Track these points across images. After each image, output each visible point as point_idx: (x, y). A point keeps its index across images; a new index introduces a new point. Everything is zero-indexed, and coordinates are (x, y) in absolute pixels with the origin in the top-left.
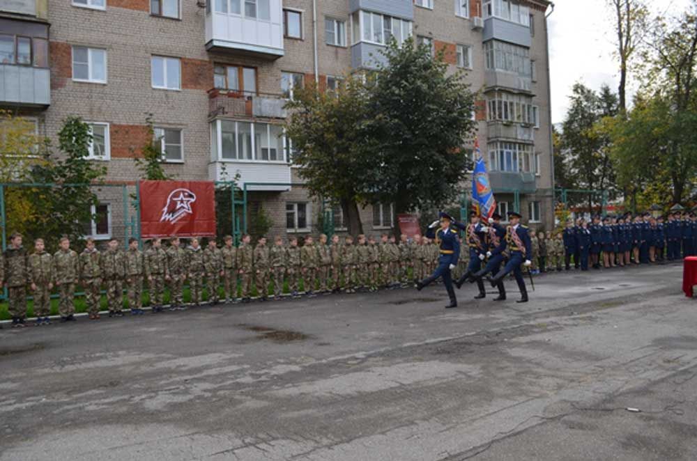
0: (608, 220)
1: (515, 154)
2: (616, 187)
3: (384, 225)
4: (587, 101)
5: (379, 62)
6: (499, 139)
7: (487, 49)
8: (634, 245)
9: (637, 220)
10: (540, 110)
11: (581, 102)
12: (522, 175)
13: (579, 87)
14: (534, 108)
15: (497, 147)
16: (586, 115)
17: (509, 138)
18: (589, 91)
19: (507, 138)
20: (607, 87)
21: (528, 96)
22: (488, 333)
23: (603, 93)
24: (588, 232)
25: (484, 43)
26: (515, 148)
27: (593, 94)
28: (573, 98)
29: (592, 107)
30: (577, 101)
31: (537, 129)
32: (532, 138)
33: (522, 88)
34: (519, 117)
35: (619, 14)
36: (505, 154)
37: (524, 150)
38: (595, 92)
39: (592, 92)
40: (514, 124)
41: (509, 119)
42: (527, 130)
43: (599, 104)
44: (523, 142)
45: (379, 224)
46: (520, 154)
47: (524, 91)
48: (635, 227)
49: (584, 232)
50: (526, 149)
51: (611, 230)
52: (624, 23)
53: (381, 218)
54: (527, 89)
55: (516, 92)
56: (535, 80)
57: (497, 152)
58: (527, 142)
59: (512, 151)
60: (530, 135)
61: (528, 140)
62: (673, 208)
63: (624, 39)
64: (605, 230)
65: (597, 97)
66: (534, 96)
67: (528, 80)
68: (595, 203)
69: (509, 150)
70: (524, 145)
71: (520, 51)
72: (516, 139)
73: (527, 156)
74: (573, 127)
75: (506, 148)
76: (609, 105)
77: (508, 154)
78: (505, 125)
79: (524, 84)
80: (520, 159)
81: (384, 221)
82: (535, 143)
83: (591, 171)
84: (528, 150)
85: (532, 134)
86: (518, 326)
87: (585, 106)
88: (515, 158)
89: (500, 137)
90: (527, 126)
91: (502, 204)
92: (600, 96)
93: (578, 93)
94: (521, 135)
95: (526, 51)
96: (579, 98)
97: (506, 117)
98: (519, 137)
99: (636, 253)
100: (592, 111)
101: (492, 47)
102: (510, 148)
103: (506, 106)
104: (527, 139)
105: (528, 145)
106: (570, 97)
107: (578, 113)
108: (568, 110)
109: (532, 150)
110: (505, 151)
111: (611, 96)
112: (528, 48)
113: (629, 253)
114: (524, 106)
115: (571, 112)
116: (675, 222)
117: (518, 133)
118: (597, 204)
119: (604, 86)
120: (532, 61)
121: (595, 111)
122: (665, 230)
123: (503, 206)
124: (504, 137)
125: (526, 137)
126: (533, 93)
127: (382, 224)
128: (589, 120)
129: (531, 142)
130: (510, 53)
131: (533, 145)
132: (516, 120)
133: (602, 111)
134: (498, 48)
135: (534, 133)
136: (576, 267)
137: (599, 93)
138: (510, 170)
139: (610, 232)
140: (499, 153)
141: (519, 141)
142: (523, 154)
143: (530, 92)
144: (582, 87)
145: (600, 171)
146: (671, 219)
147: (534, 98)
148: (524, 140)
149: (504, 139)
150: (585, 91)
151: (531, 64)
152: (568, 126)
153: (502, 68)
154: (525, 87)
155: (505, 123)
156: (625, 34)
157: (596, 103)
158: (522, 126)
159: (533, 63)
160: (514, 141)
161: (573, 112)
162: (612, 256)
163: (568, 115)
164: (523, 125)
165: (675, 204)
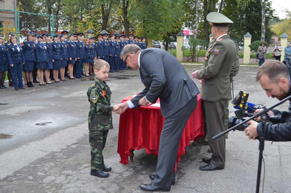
8: (69, 62)
9: (72, 39)
48: (70, 45)
51: (45, 47)
64: (39, 48)
99: (71, 69)
113: (64, 70)
116: (103, 42)
122: (96, 48)
136: (11, 84)
139: (45, 50)
146: (100, 39)
162: (48, 74)
165: (103, 30)
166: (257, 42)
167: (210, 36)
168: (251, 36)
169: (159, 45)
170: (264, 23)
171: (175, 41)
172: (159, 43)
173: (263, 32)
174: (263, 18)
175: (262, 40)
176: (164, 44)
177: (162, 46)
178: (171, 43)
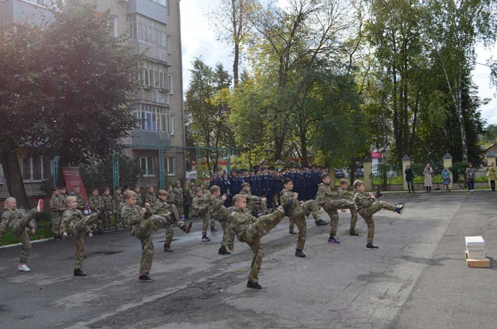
0: (241, 173)
1: (154, 116)
2: (227, 147)
3: (34, 179)
4: (205, 75)
5: (44, 16)
6: (141, 101)
7: (130, 21)
10: (173, 78)
11: (201, 75)
12: (160, 134)
13: (199, 64)
14: (170, 77)
15: (139, 109)
16: (204, 86)
17: (149, 101)
18: (207, 67)
19: (147, 101)
20: (221, 65)
21: (166, 66)
22: (198, 284)
23: (218, 69)
24: (229, 183)
25: (128, 15)
26: (154, 111)
27: (210, 70)
28: (194, 72)
29: (209, 80)
30: (197, 74)
31: (171, 95)
32: (168, 103)
33: (160, 59)
34: (157, 83)
35: (234, 7)
36: (146, 115)
37: (161, 112)
38: (211, 68)
39: (209, 68)
40: (153, 89)
41: (149, 85)
42: (164, 95)
43: (214, 78)
44: (161, 105)
45: (29, 178)
46: (158, 115)
47: (161, 61)
49: (226, 183)
50: (163, 112)
52: (238, 15)
53: (32, 172)
54: (164, 60)
55: (155, 61)
56: (169, 53)
57: (139, 113)
58: (164, 105)
59: (151, 113)
60: (166, 101)
61: (165, 104)
62: (276, 163)
63: (238, 27)
65: (213, 72)
66: (169, 66)
67: (165, 52)
68: (211, 159)
69: (149, 112)
70: (162, 108)
71: (158, 26)
72: (155, 102)
73: (163, 117)
74: (194, 96)
75: (147, 110)
76: (223, 80)
77: (149, 115)
78: (145, 89)
79: (162, 55)
80: (158, 120)
81: (34, 175)
82: (170, 107)
83: (208, 132)
84: (165, 113)
85: (168, 99)
86: (221, 274)
87: (204, 79)
88: (154, 119)
89: (142, 100)
90: (164, 92)
91: (142, 159)
92: (216, 72)
93: (198, 68)
94: (159, 99)
95: (164, 27)
96: (199, 72)
97: (147, 83)
98: (158, 101)
100: (209, 84)
101: (135, 20)
102: (150, 110)
103: (147, 73)
104: (163, 103)
105: (165, 108)
106: (191, 71)
107: (197, 85)
108: (190, 82)
109: (168, 113)
110: (146, 112)
111: (224, 72)
112: (165, 25)
114: (161, 74)
115: (192, 83)
117: (157, 97)
118: (213, 160)
119: (219, 64)
120: (168, 37)
121: (211, 84)
123: (143, 160)
124: (145, 101)
125: (163, 101)
126: (169, 64)
127: (32, 178)
128: (206, 92)
129: (167, 106)
130: (150, 27)
131: (169, 108)
132: (155, 86)
133: (216, 85)
134: (141, 21)
135: (170, 98)
137: (214, 70)
138: (151, 130)
140: (141, 114)
141: (158, 105)
142: (160, 116)
143: (167, 63)
144: (201, 64)
145: (215, 133)
147: (169, 68)
148: (162, 104)
149: (145, 102)
150: (204, 67)
151: (167, 39)
152: (190, 95)
153: (144, 40)
154: (162, 58)
155: (146, 87)
156: (239, 23)
157: (212, 77)
158: (160, 92)
159: (169, 38)
160: (153, 104)
161: (194, 83)
163: (190, 86)
164: (161, 90)
165: (277, 159)
166: (457, 164)
167: (404, 160)
168: (451, 157)
169: (342, 173)
170: (465, 142)
171: (362, 167)
172: (342, 171)
173: (465, 152)
174: (463, 136)
175: (464, 162)
176: (348, 172)
177: (347, 174)
178: (357, 170)
